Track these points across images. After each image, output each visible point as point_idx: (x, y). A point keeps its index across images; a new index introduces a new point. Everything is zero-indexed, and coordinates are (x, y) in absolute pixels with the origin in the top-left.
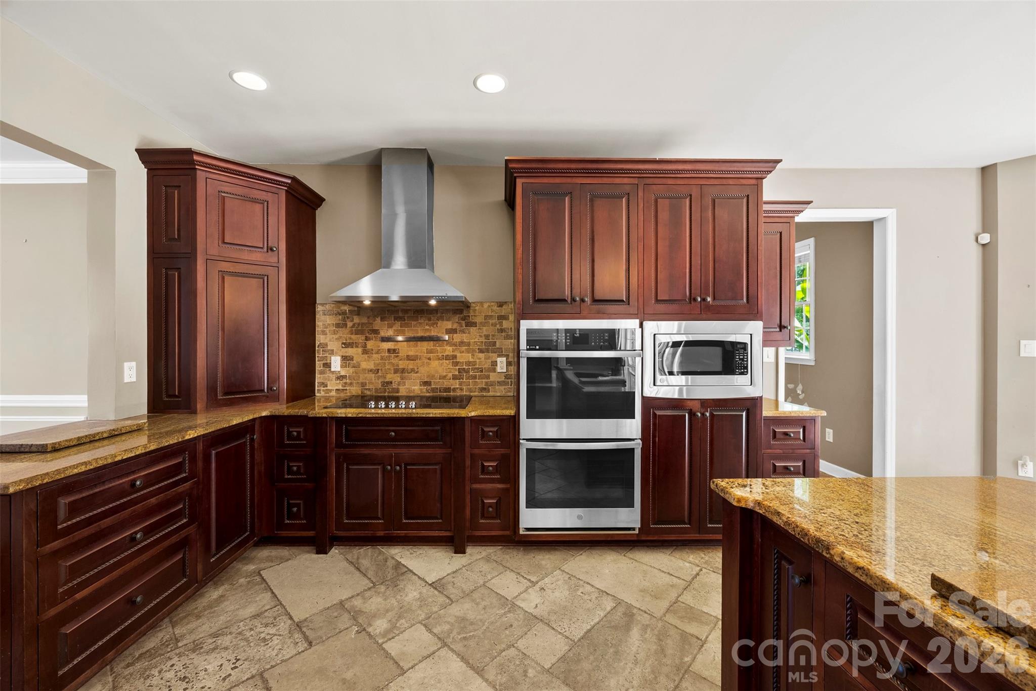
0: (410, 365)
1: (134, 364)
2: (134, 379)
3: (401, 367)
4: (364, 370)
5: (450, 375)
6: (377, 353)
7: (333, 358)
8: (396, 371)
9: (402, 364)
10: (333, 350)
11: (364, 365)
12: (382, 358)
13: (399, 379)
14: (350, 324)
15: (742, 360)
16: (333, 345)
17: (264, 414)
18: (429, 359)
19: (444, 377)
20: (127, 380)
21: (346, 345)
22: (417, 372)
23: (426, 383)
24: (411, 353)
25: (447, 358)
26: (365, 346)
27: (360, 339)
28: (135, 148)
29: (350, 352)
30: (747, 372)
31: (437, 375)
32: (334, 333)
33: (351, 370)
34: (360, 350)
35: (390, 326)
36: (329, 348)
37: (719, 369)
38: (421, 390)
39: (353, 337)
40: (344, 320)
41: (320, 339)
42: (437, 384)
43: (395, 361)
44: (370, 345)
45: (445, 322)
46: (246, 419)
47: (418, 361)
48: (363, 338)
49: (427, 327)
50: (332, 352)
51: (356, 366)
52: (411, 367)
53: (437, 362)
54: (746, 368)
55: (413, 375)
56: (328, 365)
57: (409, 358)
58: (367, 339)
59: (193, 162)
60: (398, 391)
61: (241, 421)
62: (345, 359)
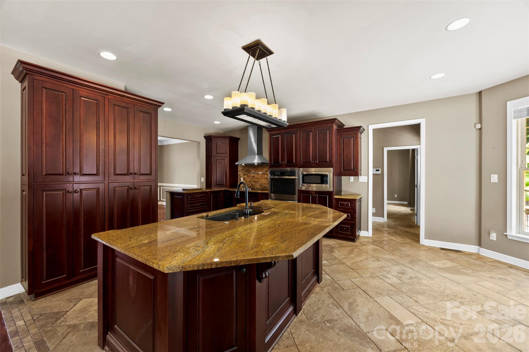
0: (257, 180)
1: (203, 178)
2: (203, 181)
3: (255, 181)
4: (248, 181)
5: (266, 183)
6: (250, 177)
7: (241, 178)
8: (254, 182)
9: (256, 180)
10: (241, 176)
11: (248, 180)
12: (251, 178)
13: (255, 184)
14: (245, 169)
15: (326, 180)
16: (242, 175)
17: (223, 189)
18: (262, 179)
19: (265, 184)
20: (202, 181)
21: (244, 175)
22: (259, 182)
23: (261, 185)
24: (258, 177)
25: (266, 178)
26: (248, 175)
27: (246, 173)
28: (203, 136)
29: (245, 176)
30: (328, 183)
31: (263, 183)
32: (242, 172)
33: (245, 181)
34: (247, 176)
35: (253, 170)
36: (241, 175)
37: (320, 182)
38: (260, 187)
39: (245, 173)
40: (244, 168)
41: (239, 173)
42: (264, 186)
43: (254, 179)
44: (249, 175)
45: (265, 169)
46: (218, 190)
47: (259, 179)
48: (247, 173)
49: (261, 170)
50: (241, 177)
51: (246, 180)
52: (257, 181)
53: (263, 180)
54: (327, 182)
55: (258, 183)
56: (240, 180)
57: (257, 178)
58: (248, 173)
59: (211, 138)
60: (254, 187)
61: (217, 190)
62: (244, 178)
